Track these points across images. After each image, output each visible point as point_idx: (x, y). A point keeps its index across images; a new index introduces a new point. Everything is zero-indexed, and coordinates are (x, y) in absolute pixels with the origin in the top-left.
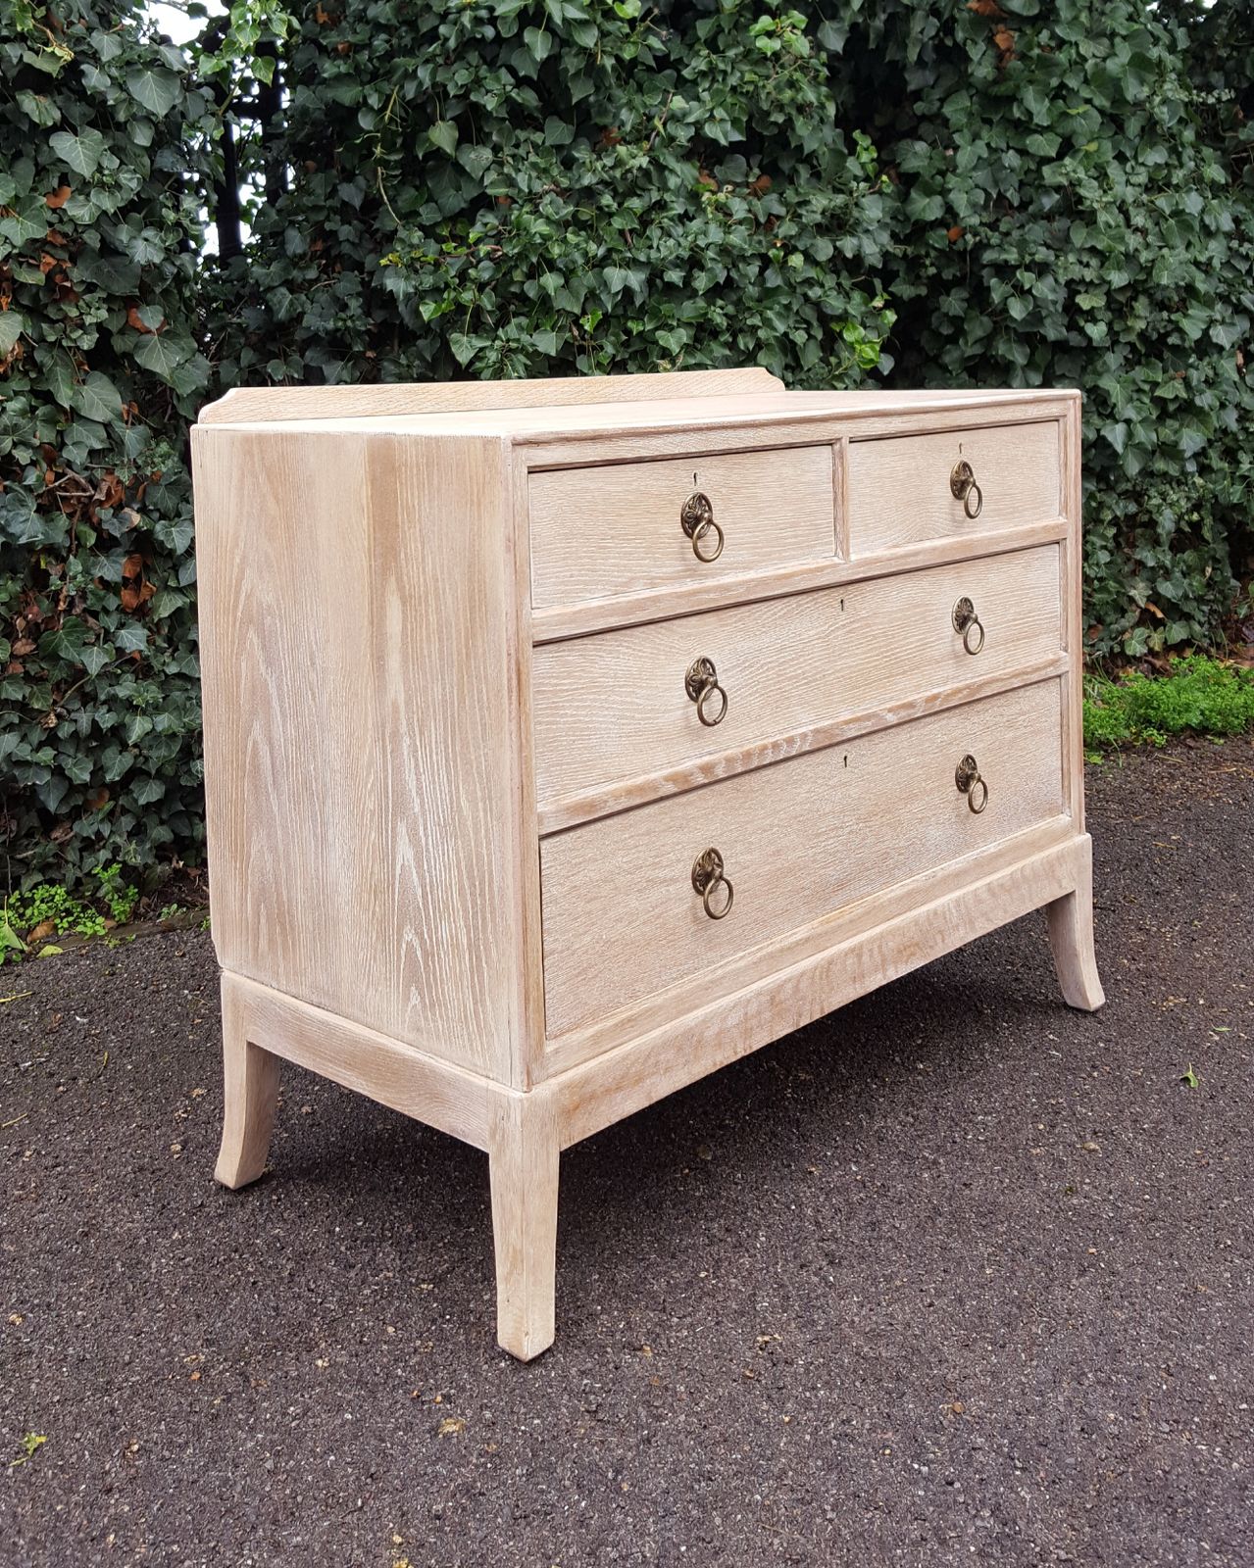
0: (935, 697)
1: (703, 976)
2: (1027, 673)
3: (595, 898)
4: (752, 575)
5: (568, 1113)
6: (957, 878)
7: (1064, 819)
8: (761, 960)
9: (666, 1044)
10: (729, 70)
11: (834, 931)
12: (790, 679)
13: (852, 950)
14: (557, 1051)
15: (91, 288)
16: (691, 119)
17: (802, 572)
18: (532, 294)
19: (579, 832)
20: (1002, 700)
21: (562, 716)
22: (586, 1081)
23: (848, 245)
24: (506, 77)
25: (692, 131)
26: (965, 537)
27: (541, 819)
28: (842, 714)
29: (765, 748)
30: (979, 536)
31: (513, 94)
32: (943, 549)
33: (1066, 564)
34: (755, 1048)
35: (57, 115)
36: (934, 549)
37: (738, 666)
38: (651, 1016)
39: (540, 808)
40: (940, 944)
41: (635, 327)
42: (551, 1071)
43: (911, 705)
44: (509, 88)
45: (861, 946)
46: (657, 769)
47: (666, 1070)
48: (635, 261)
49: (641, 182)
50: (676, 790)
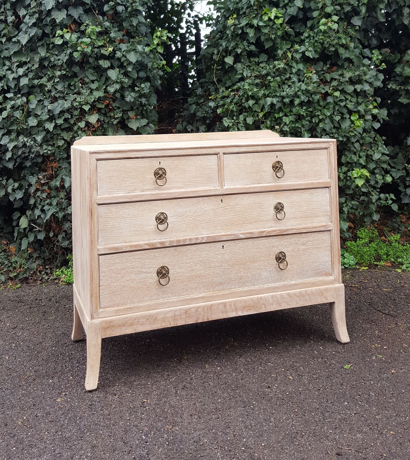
0: (264, 232)
1: (161, 301)
2: (310, 228)
3: (119, 273)
4: (182, 190)
5: (105, 329)
6: (275, 289)
7: (332, 278)
8: (183, 300)
9: (143, 317)
10: (315, 36)
11: (215, 297)
12: (199, 221)
13: (222, 303)
14: (102, 312)
15: (119, 108)
16: (300, 51)
17: (202, 191)
18: (247, 106)
19: (113, 255)
20: (299, 236)
21: (109, 224)
22: (111, 321)
23: (359, 87)
24: (245, 43)
25: (301, 55)
26: (278, 184)
27: (98, 250)
28: (221, 233)
29: (186, 239)
30: (285, 183)
31: (247, 48)
32: (267, 187)
33: (331, 195)
34: (178, 325)
35: (109, 65)
36: (262, 187)
37: (177, 215)
38: (138, 309)
39: (99, 247)
40: (264, 309)
41: (277, 116)
42: (100, 316)
43: (252, 233)
44: (246, 46)
45: (226, 303)
46: (143, 241)
47: (142, 324)
48: (276, 96)
49: (284, 72)
50: (149, 248)
